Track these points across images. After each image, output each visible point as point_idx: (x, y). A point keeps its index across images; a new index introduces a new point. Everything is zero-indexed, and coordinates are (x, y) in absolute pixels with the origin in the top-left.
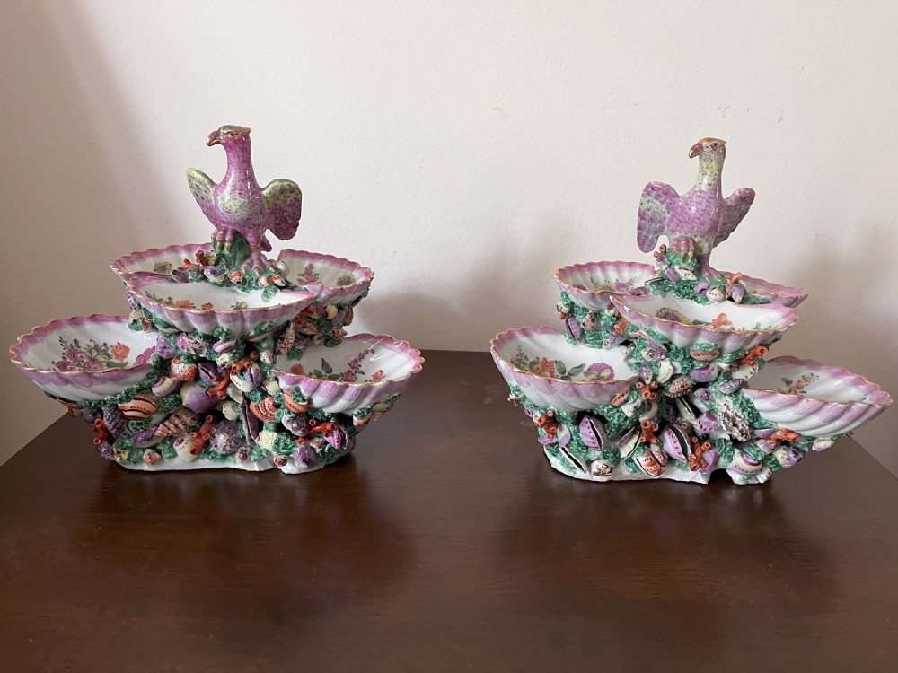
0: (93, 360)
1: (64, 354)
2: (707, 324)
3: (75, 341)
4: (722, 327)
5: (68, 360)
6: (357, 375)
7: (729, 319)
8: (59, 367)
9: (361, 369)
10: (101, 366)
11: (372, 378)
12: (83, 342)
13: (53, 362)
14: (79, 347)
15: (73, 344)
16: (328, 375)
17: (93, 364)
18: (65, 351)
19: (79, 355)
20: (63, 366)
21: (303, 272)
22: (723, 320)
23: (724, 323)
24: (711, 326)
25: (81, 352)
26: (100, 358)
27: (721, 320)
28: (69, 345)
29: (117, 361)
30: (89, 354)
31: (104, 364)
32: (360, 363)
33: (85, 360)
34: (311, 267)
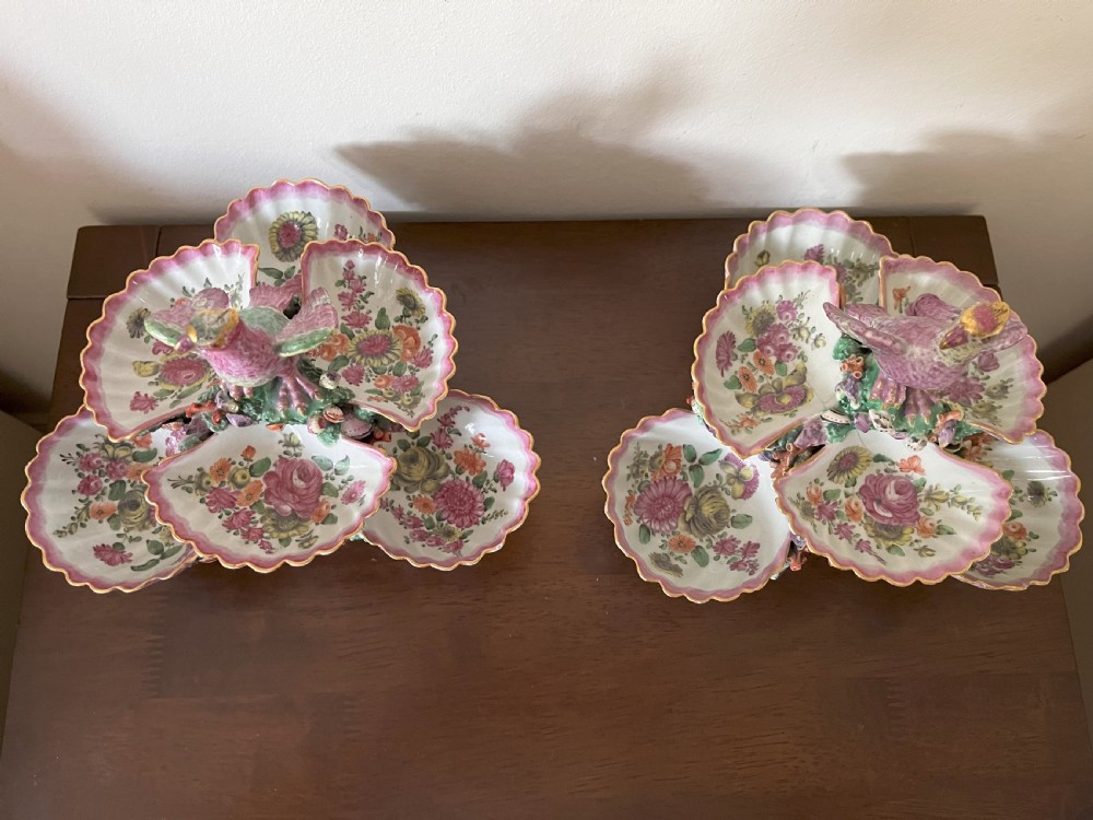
0: (114, 459)
1: (76, 470)
2: (893, 463)
3: (79, 446)
4: (910, 474)
5: (86, 474)
6: (453, 436)
7: (923, 466)
8: (82, 492)
9: (456, 426)
10: (128, 463)
11: (471, 442)
12: (89, 441)
13: (73, 491)
14: (87, 450)
15: (79, 450)
16: (415, 441)
17: (117, 464)
18: (76, 467)
19: (94, 461)
20: (85, 487)
21: (342, 278)
22: (915, 463)
23: (915, 469)
24: (897, 468)
25: (94, 456)
26: (121, 453)
27: (912, 464)
28: (75, 456)
29: (142, 450)
30: (105, 454)
31: (130, 459)
32: (452, 419)
33: (105, 464)
34: (351, 265)
